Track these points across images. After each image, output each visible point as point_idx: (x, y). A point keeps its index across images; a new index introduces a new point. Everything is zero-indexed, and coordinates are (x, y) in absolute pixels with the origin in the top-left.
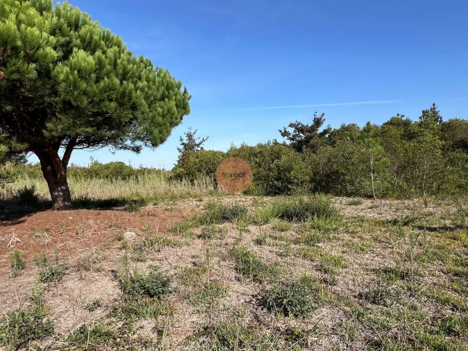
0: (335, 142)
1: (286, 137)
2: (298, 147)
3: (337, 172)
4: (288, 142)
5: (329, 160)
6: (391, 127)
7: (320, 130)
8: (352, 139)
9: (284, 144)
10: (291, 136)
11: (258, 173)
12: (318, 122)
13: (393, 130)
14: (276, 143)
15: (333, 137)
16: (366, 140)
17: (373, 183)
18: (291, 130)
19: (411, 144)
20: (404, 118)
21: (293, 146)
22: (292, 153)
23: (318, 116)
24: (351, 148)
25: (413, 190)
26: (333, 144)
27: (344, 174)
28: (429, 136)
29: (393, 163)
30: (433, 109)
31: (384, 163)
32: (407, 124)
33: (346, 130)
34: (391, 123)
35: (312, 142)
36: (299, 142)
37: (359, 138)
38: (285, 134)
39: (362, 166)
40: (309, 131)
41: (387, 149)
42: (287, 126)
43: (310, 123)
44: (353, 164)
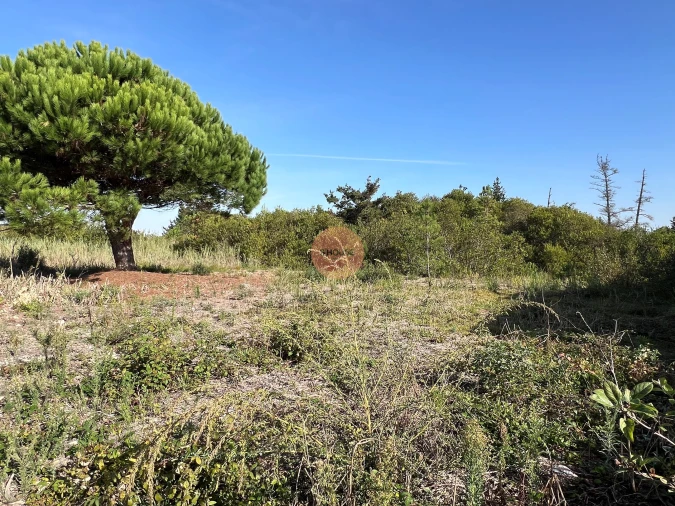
0: (390, 214)
1: (332, 204)
2: (350, 217)
3: (393, 248)
4: (335, 210)
5: (385, 236)
6: (452, 200)
7: (374, 198)
8: (409, 212)
9: (330, 212)
10: (339, 203)
11: (299, 246)
12: (371, 189)
13: (454, 206)
14: (320, 210)
15: (386, 207)
16: (424, 216)
17: (428, 262)
18: (339, 196)
19: (468, 223)
20: (466, 192)
21: (340, 215)
22: (340, 224)
23: (372, 182)
24: (407, 222)
25: (465, 271)
26: (387, 216)
27: (399, 251)
28: (488, 215)
29: (449, 242)
30: (496, 185)
31: (440, 241)
32: (468, 198)
33: (402, 201)
34: (451, 196)
35: (365, 212)
36: (349, 211)
37: (416, 214)
38: (331, 199)
39: (419, 244)
40: (361, 199)
41: (444, 227)
42: (334, 189)
43: (363, 189)
44: (410, 241)
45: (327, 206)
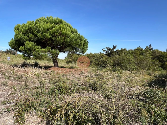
0: (119, 54)
1: (104, 52)
2: (109, 55)
3: (120, 63)
4: (105, 53)
5: (118, 60)
6: (137, 50)
7: (115, 50)
8: (125, 53)
9: (104, 54)
10: (106, 51)
11: (96, 62)
12: (114, 48)
13: (137, 52)
14: (101, 53)
15: (118, 52)
16: (129, 55)
17: (130, 67)
18: (106, 50)
19: (142, 56)
20: (141, 48)
21: (106, 54)
22: (106, 57)
23: (115, 46)
24: (124, 56)
25: (141, 69)
26: (119, 55)
27: (122, 64)
28: (147, 54)
29: (136, 61)
30: (150, 46)
31: (133, 61)
32: (142, 50)
33: (123, 51)
34: (137, 49)
35: (112, 53)
36: (108, 53)
37: (127, 54)
38: (104, 50)
39: (127, 62)
40: (112, 50)
41: (135, 58)
42: (105, 48)
43: (112, 48)
44: (125, 61)
45: (103, 52)
